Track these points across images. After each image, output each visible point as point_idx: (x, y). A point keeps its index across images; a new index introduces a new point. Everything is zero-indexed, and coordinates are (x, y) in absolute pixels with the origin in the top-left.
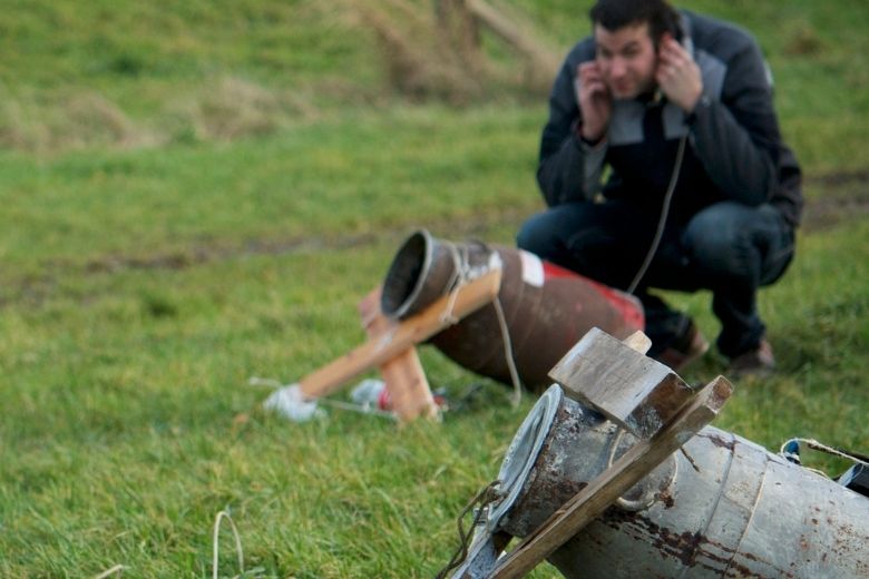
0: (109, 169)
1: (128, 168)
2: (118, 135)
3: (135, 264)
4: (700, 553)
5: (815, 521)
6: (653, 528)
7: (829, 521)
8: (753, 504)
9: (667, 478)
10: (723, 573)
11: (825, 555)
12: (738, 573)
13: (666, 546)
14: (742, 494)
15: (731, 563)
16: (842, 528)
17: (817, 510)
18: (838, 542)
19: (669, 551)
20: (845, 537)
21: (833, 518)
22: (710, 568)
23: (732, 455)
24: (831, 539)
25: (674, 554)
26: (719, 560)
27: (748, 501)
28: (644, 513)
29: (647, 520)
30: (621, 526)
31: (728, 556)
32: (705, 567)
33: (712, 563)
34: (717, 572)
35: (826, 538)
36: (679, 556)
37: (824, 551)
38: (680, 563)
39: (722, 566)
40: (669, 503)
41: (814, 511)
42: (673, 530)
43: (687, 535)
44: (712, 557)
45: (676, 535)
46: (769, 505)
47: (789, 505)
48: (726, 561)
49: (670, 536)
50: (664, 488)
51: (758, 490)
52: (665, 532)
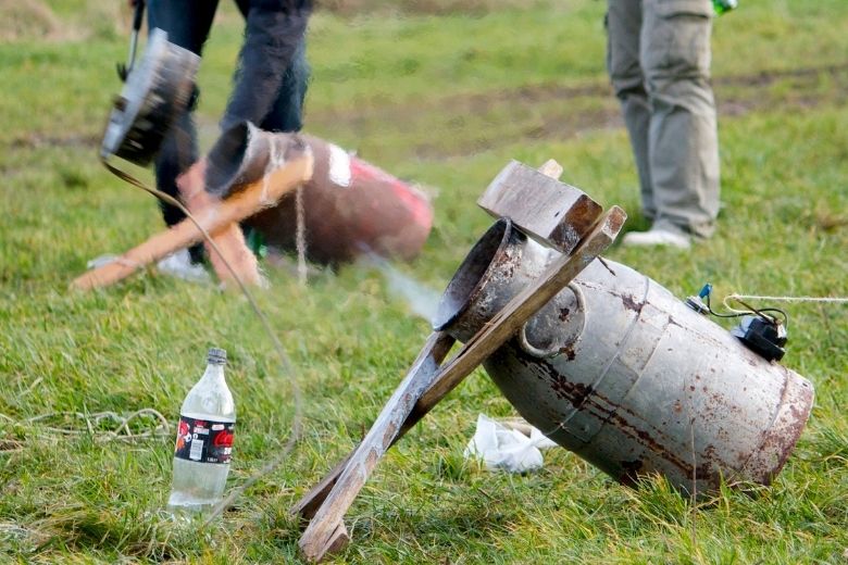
0: (36, 58)
1: (54, 59)
2: (47, 30)
3: (54, 142)
4: (588, 402)
5: (693, 388)
6: (554, 374)
7: (705, 389)
8: (642, 369)
9: (574, 335)
10: (605, 421)
11: (694, 420)
12: (617, 422)
13: (562, 390)
14: (634, 359)
15: (613, 414)
16: (715, 397)
17: (698, 378)
18: (708, 409)
19: (564, 395)
20: (715, 405)
21: (709, 386)
22: (595, 415)
23: (637, 317)
24: (702, 405)
25: (567, 397)
26: (603, 410)
27: (639, 365)
28: (549, 361)
29: (550, 366)
30: (529, 365)
31: (611, 408)
32: (591, 413)
33: (597, 411)
34: (600, 418)
35: (698, 404)
36: (572, 400)
37: (693, 416)
38: (571, 405)
39: (606, 416)
40: (572, 356)
41: (694, 378)
42: (569, 380)
43: (580, 386)
44: (598, 407)
45: (571, 384)
46: (656, 370)
47: (673, 371)
48: (608, 412)
49: (566, 384)
50: (570, 343)
51: (650, 356)
52: (563, 378)
